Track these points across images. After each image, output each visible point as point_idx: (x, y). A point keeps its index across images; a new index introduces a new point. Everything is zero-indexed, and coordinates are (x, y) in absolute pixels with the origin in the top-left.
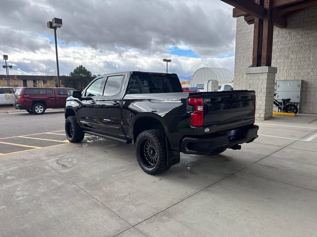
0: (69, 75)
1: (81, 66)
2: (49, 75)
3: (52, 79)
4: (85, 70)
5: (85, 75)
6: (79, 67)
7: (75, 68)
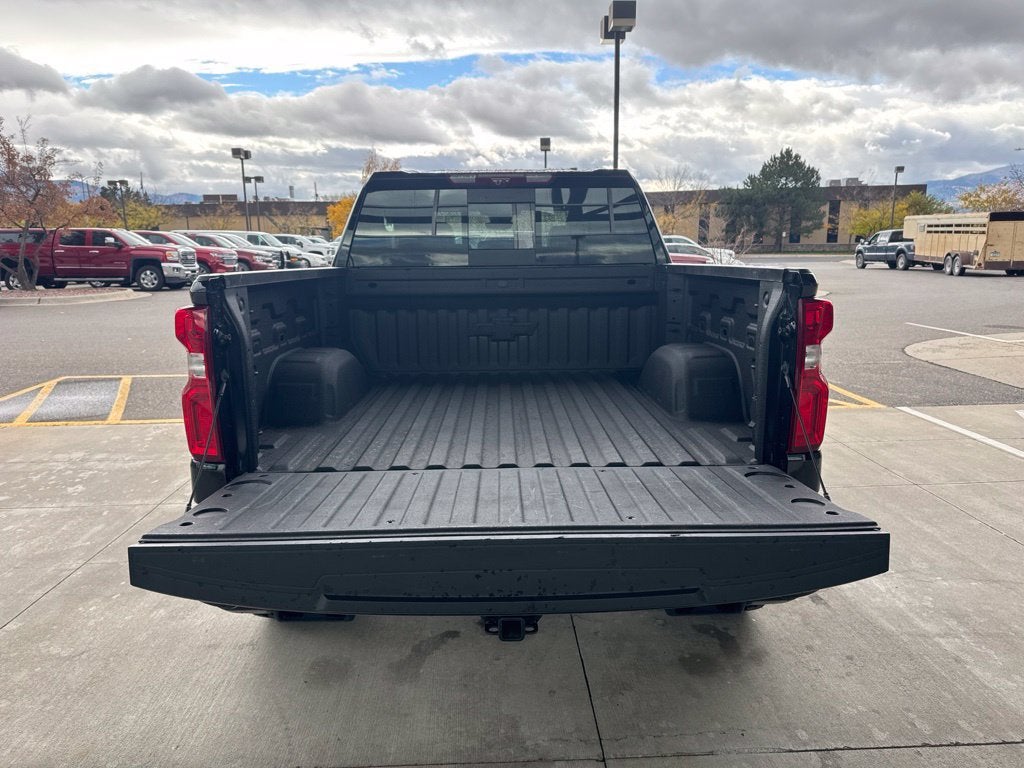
0: (741, 187)
1: (788, 152)
2: (681, 189)
3: (690, 202)
4: (799, 165)
5: (797, 181)
6: (778, 155)
7: (767, 159)
